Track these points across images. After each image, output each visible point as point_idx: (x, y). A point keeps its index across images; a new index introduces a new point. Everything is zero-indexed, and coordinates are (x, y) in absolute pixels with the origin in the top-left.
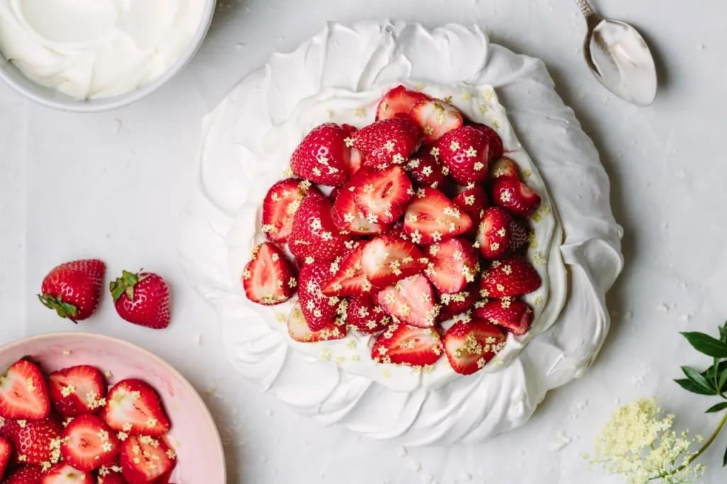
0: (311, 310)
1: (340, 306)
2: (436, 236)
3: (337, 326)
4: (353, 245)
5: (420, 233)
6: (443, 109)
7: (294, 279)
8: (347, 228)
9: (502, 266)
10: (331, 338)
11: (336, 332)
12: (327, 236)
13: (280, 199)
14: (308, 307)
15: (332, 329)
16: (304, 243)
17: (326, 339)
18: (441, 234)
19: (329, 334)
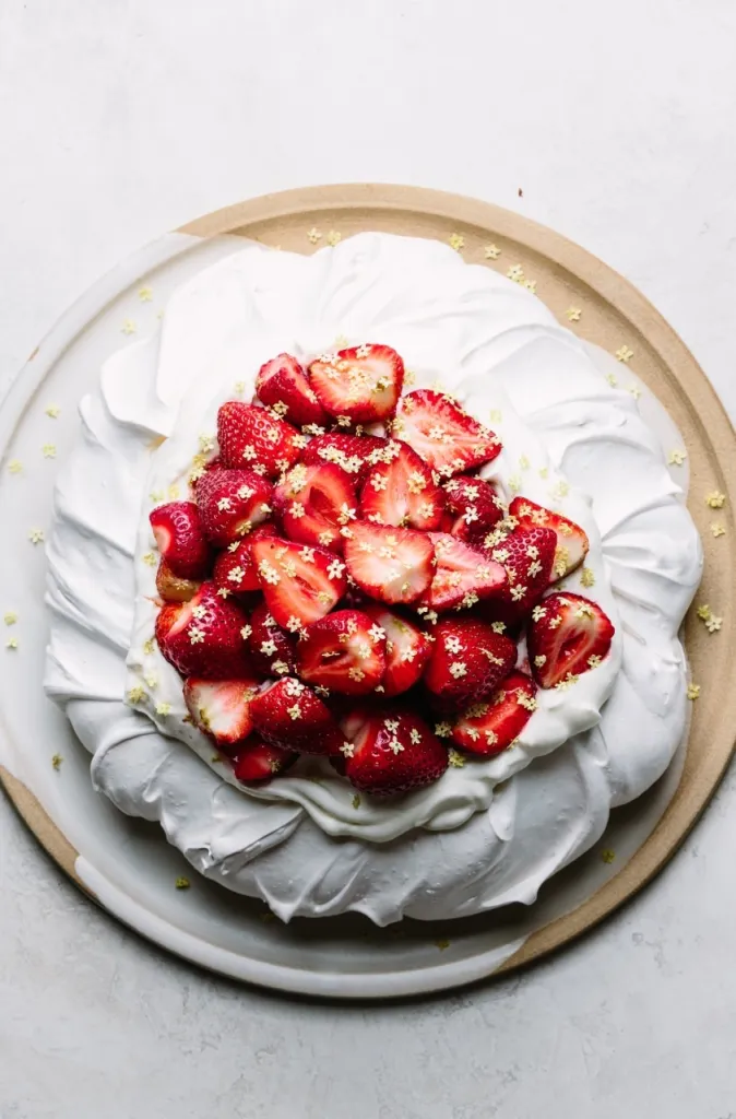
0: (539, 562)
1: (497, 543)
2: (308, 553)
3: (518, 519)
4: (427, 613)
5: (328, 573)
6: (201, 712)
7: (534, 616)
8: (422, 640)
9: (253, 461)
10: (536, 508)
11: (524, 511)
12: (453, 645)
13: (488, 733)
14: (540, 569)
15: (527, 519)
16: (490, 655)
17: (543, 511)
18: (300, 553)
19: (535, 513)
